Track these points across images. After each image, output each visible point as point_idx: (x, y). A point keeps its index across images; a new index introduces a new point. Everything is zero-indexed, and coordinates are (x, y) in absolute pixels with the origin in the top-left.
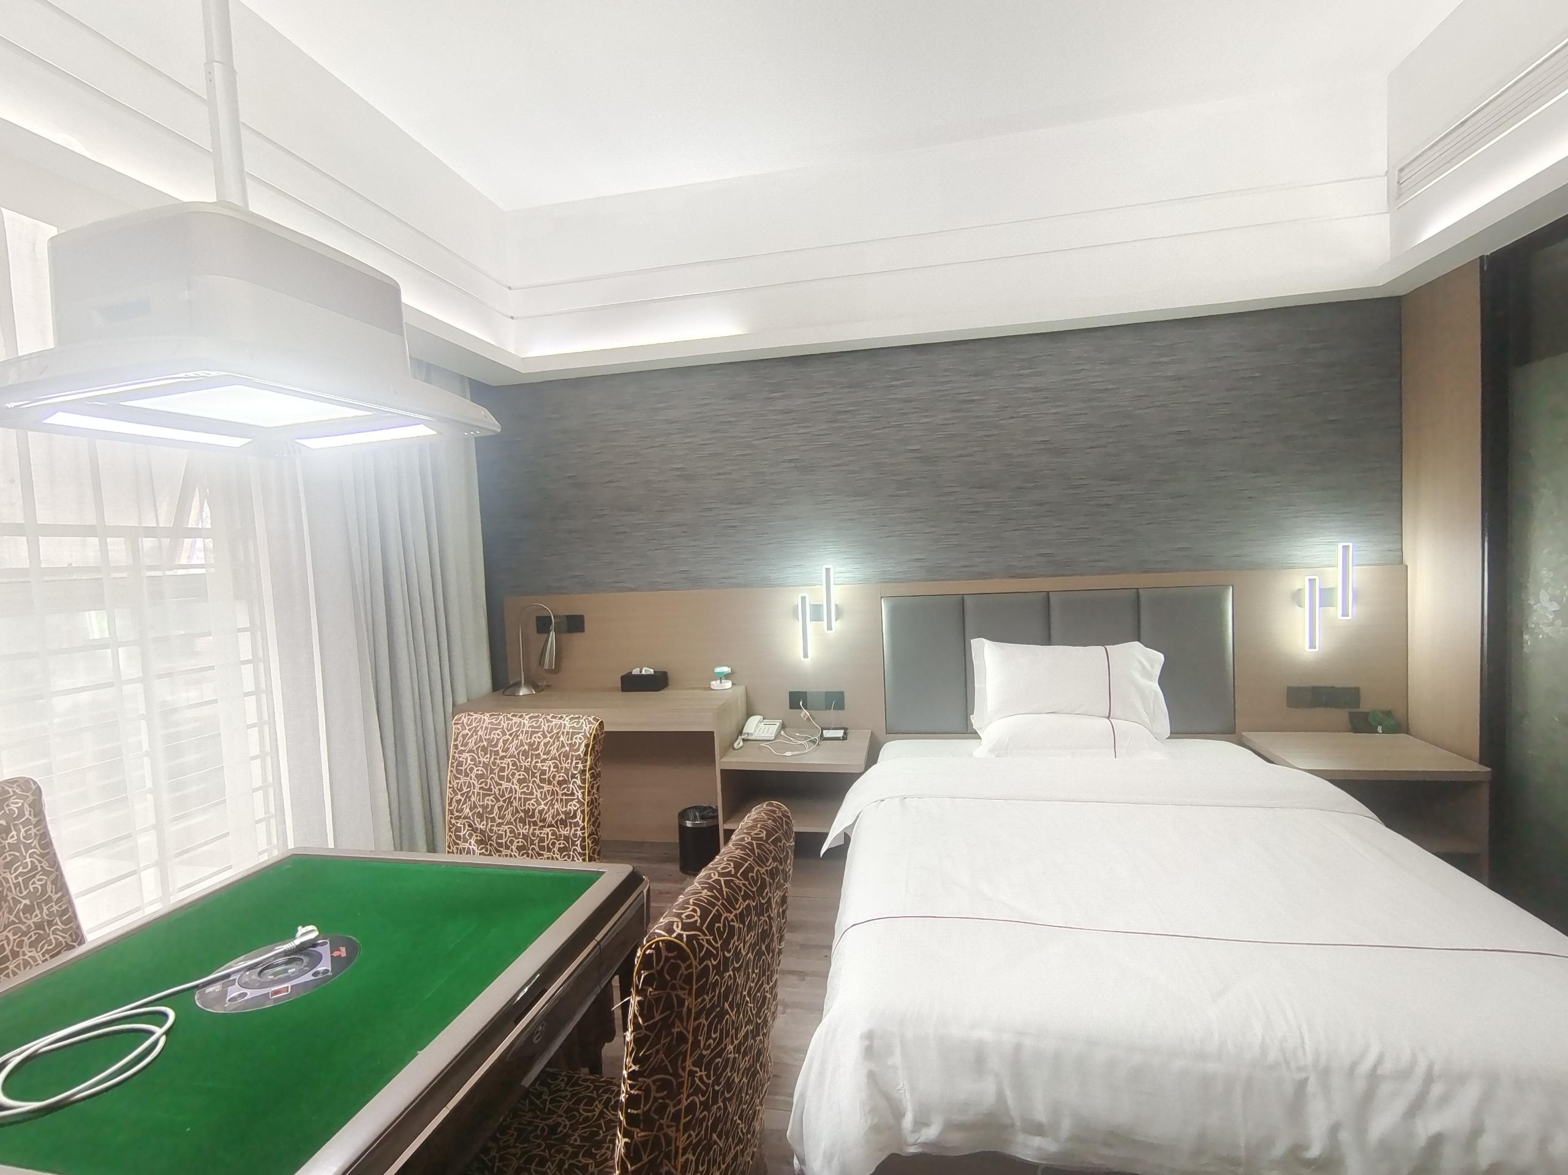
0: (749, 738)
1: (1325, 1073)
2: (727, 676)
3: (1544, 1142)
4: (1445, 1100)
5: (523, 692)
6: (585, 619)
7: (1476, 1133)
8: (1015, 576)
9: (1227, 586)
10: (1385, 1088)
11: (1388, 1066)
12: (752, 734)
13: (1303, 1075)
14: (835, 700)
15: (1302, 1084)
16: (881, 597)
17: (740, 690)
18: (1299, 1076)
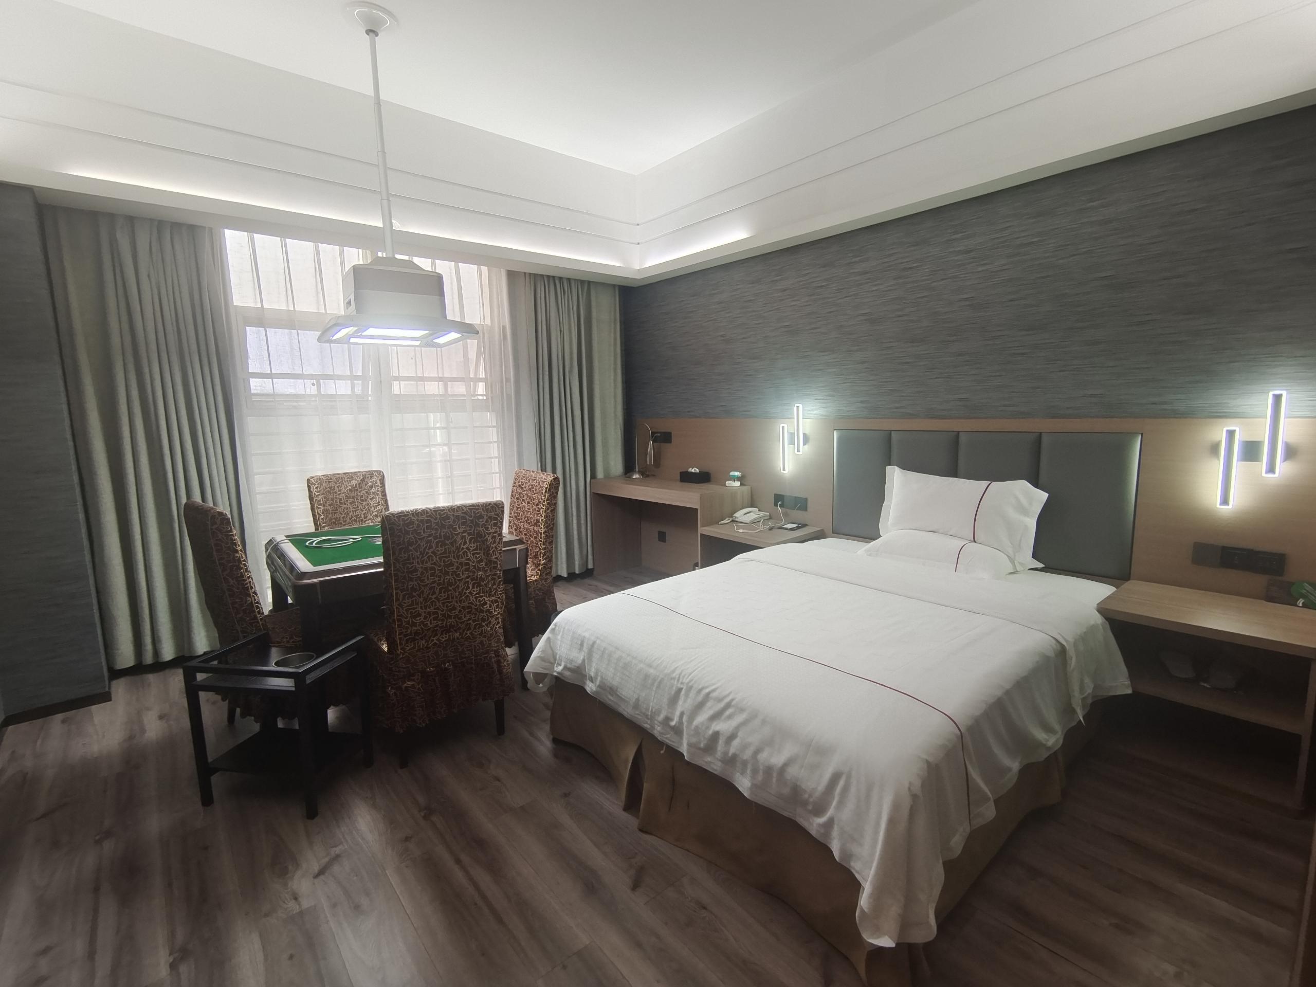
0: (737, 520)
1: (690, 688)
2: (739, 479)
3: (757, 752)
4: (730, 717)
5: (636, 476)
6: (672, 435)
7: (732, 737)
8: (934, 417)
9: (1136, 433)
10: (709, 704)
11: (714, 695)
12: (738, 518)
13: (682, 686)
14: (802, 504)
15: (680, 690)
16: (834, 430)
17: (746, 489)
18: (679, 686)
